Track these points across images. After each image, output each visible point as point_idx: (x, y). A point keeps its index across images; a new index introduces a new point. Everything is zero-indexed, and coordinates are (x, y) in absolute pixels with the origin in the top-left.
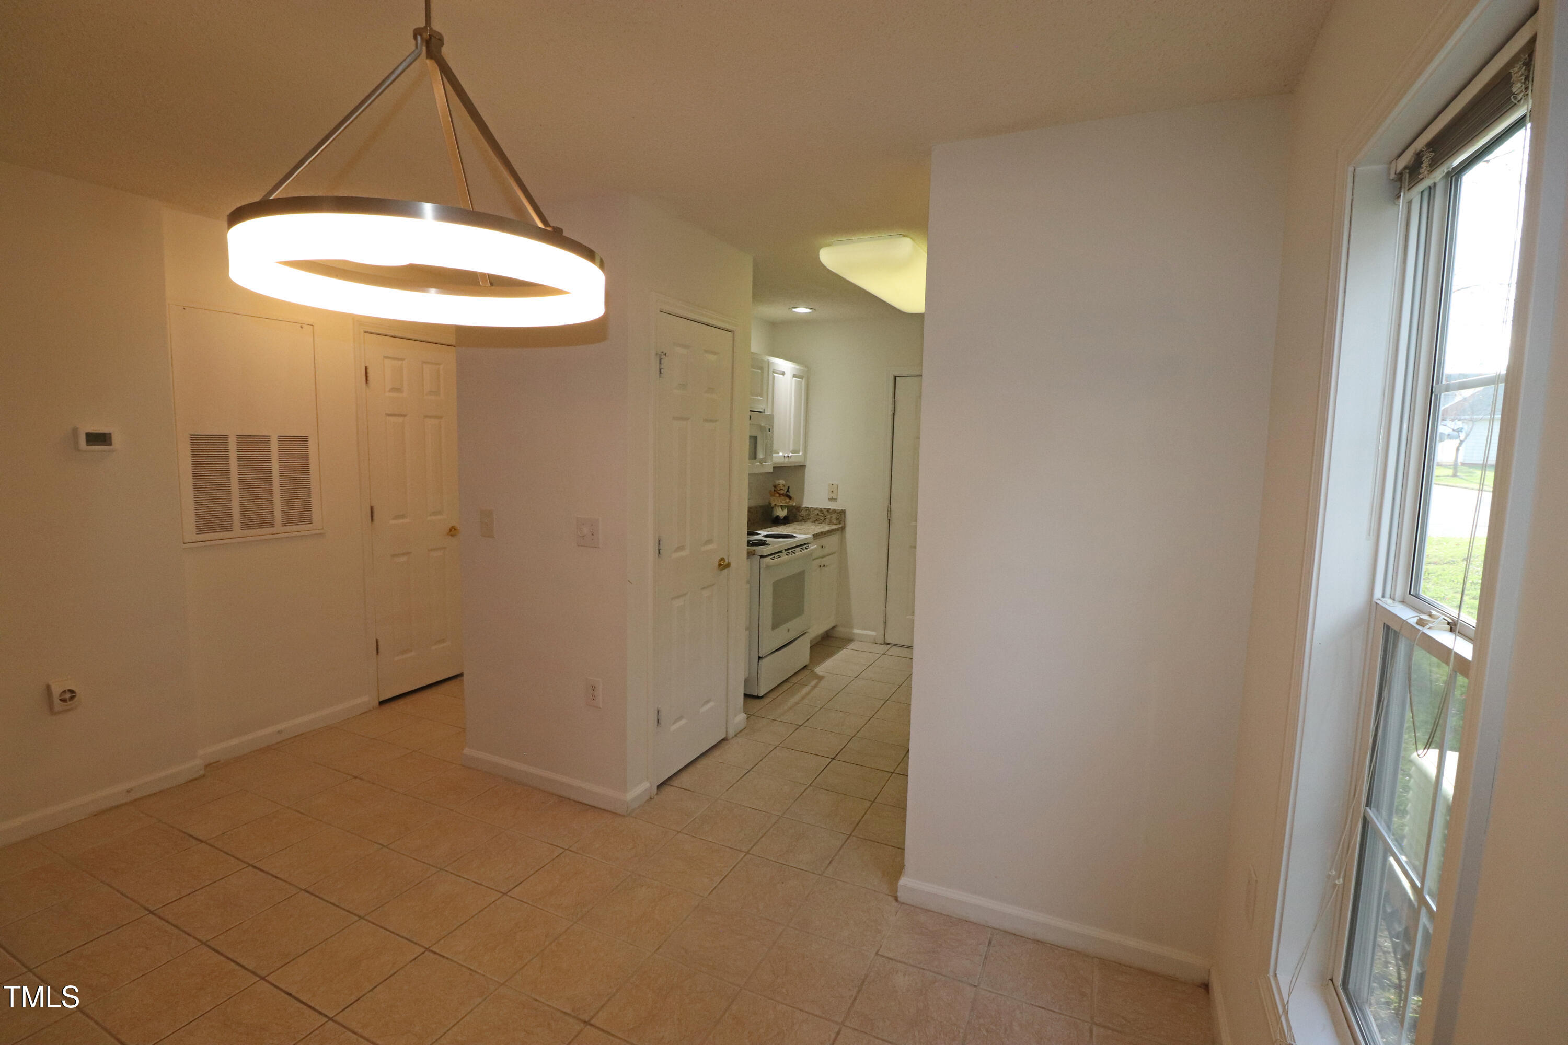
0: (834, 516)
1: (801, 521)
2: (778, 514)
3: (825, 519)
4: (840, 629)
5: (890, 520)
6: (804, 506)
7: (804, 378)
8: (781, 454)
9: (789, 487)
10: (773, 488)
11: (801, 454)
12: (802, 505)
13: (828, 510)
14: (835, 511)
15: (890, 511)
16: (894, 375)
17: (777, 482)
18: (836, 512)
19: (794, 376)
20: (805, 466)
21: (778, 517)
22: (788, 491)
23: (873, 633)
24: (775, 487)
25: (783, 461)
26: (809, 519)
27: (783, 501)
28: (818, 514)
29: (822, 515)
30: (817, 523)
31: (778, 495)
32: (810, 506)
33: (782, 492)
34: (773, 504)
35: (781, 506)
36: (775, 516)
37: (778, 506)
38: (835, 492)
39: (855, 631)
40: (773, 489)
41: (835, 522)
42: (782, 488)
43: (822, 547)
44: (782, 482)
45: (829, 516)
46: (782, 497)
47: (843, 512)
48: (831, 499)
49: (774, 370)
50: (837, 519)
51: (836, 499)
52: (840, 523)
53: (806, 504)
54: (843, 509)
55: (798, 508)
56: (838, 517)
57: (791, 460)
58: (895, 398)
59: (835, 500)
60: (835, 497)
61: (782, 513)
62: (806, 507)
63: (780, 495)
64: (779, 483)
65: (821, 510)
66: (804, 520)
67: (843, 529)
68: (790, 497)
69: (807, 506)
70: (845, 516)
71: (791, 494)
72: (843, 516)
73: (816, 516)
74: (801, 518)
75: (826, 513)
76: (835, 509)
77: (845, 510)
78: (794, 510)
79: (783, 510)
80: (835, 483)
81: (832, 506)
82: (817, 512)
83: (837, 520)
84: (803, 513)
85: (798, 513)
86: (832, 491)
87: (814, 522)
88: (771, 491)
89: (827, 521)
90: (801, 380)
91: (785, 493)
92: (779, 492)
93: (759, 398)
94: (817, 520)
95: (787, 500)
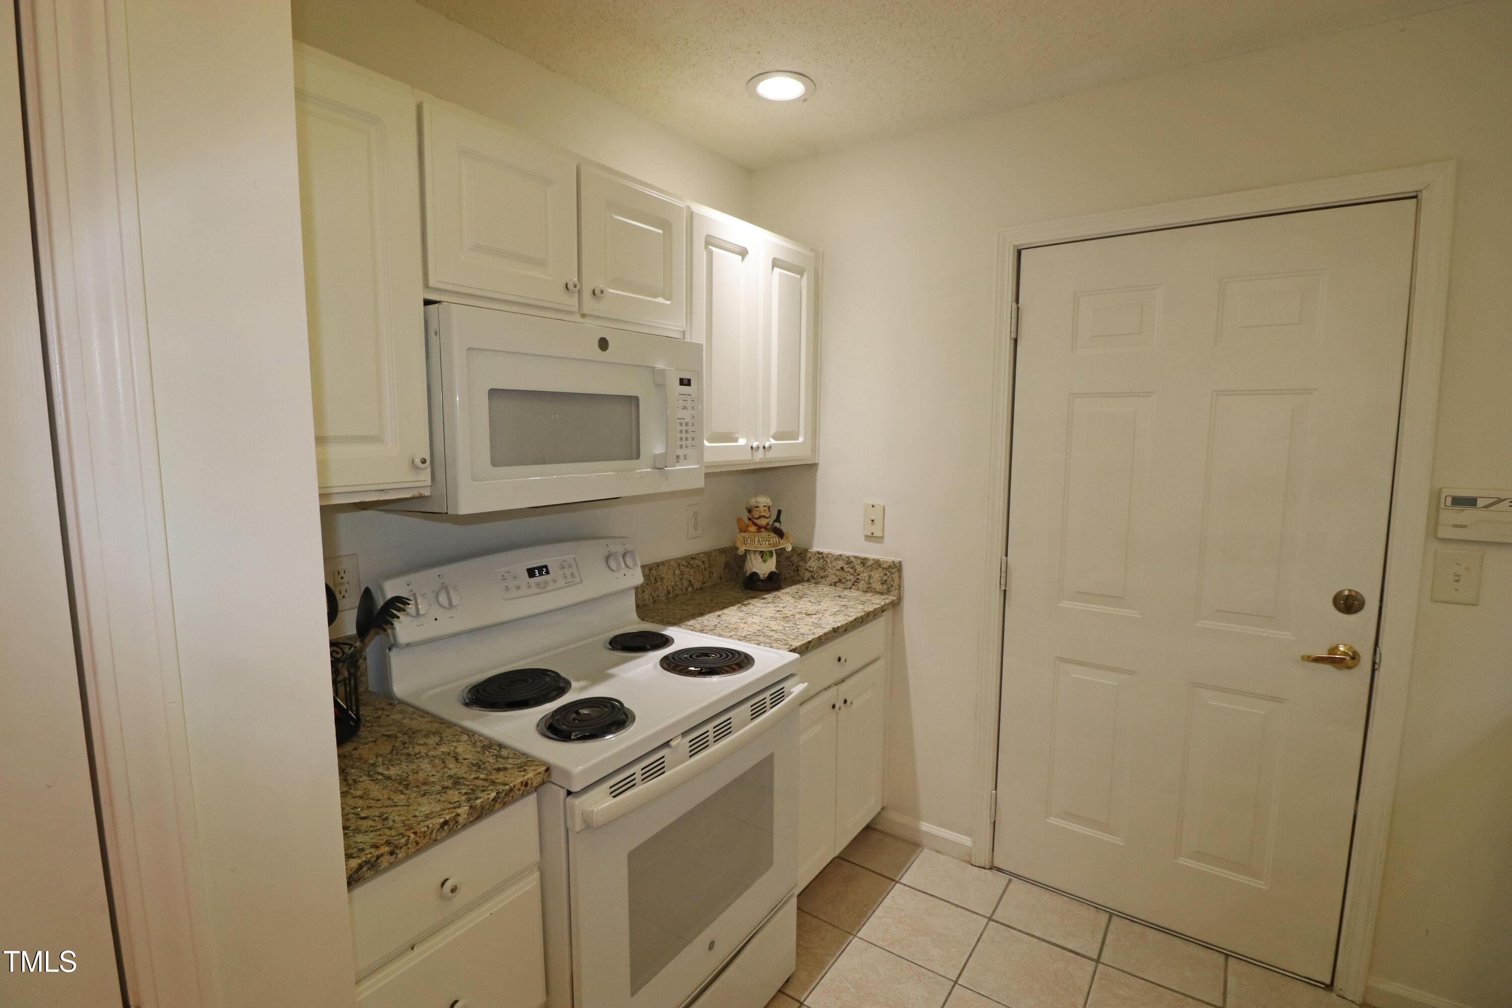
0: (877, 575)
1: (808, 580)
2: (754, 570)
3: (857, 581)
4: (890, 815)
5: (1005, 591)
6: (815, 549)
7: (805, 275)
8: (742, 442)
9: (779, 512)
10: (746, 512)
11: (801, 440)
12: (811, 547)
13: (864, 561)
14: (877, 564)
15: (1005, 572)
16: (1014, 246)
17: (753, 502)
18: (880, 566)
19: (776, 263)
20: (817, 464)
21: (754, 575)
22: (778, 519)
23: (967, 841)
24: (750, 511)
25: (750, 458)
26: (822, 577)
27: (767, 542)
28: (842, 568)
29: (851, 571)
30: (839, 590)
31: (753, 529)
32: (825, 550)
33: (763, 522)
34: (742, 550)
35: (762, 552)
36: (748, 573)
37: (755, 552)
38: (878, 522)
39: (925, 826)
40: (745, 515)
41: (878, 587)
42: (763, 514)
43: (839, 659)
44: (763, 501)
45: (866, 575)
46: (765, 534)
47: (897, 567)
48: (871, 537)
49: (708, 236)
50: (884, 583)
51: (883, 537)
52: (888, 592)
53: (817, 547)
54: (898, 560)
55: (802, 553)
56: (885, 578)
57: (770, 455)
58: (1017, 302)
59: (880, 539)
60: (878, 533)
61: (763, 567)
62: (819, 553)
63: (759, 528)
64: (756, 502)
65: (849, 561)
66: (815, 579)
67: (896, 605)
68: (780, 534)
69: (821, 550)
70: (900, 577)
71: (784, 527)
72: (896, 576)
73: (837, 573)
74: (808, 575)
75: (859, 568)
76: (878, 561)
77: (900, 563)
78: (795, 558)
79: (765, 561)
80: (878, 502)
81: (873, 552)
82: (841, 564)
83: (882, 584)
84: (813, 564)
85: (802, 564)
86: (873, 521)
87: (835, 584)
88: (739, 520)
89: (862, 585)
90: (799, 276)
91: (771, 523)
92: (758, 522)
93: (660, 300)
94: (840, 580)
95: (774, 538)
